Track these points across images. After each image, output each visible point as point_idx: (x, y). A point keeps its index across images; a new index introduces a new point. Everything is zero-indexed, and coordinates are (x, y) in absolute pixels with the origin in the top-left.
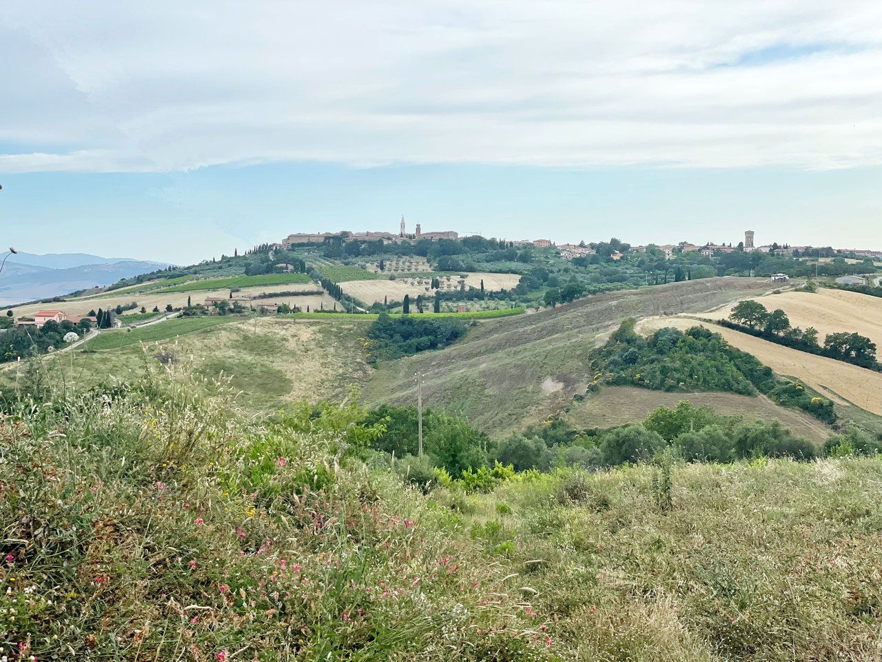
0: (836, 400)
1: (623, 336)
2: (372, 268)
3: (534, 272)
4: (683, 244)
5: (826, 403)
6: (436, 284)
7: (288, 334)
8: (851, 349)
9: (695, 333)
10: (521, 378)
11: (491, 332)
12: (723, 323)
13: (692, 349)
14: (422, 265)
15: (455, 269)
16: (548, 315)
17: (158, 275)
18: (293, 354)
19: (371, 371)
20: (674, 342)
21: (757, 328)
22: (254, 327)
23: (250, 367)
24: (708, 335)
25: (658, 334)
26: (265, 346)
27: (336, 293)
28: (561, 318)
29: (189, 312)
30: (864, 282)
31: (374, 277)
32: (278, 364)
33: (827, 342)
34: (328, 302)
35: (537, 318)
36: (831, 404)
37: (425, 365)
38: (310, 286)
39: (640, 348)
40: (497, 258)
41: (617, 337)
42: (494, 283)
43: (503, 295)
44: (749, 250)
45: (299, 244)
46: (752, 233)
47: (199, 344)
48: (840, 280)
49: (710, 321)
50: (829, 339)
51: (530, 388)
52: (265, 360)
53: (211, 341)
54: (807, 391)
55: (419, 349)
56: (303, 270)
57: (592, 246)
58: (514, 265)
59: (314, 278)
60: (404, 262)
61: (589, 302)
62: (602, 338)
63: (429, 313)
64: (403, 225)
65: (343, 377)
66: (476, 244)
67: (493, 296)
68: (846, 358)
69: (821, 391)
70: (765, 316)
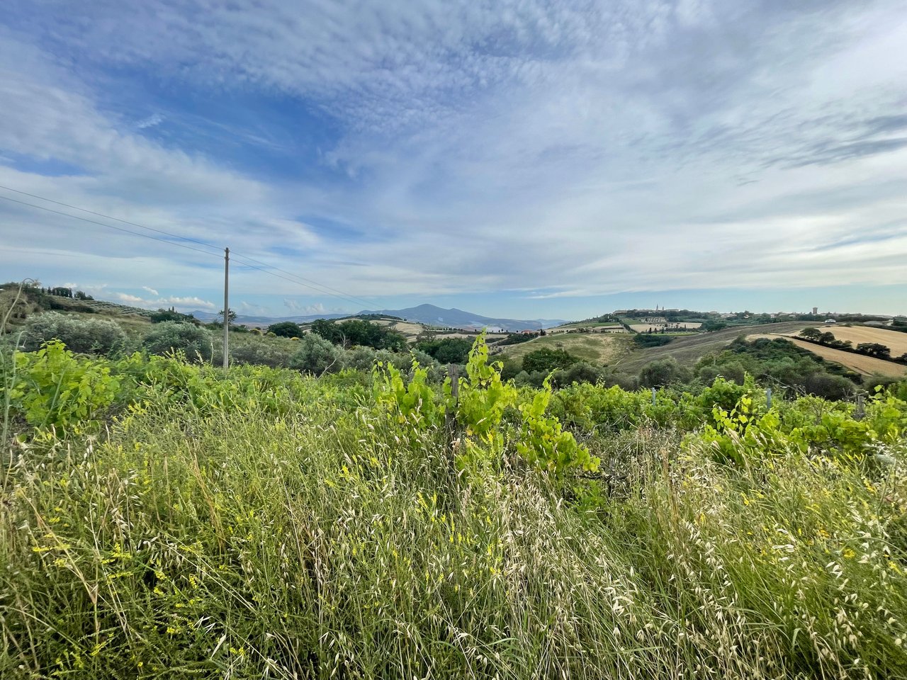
0: (863, 374)
1: (740, 342)
2: (643, 321)
3: (708, 322)
4: (780, 313)
5: (856, 374)
6: (666, 326)
7: (603, 339)
8: (873, 351)
9: (778, 341)
10: (689, 356)
11: (683, 341)
12: (795, 338)
13: (776, 347)
14: (663, 320)
15: (676, 321)
16: (709, 335)
17: (570, 323)
18: (603, 345)
19: (631, 352)
20: (766, 344)
21: (815, 340)
22: (591, 337)
23: (587, 349)
24: (786, 342)
25: (757, 341)
26: (595, 343)
27: (627, 327)
28: (713, 336)
29: (571, 332)
30: (881, 324)
31: (644, 323)
32: (597, 349)
33: (858, 347)
34: (626, 331)
35: (704, 336)
36: (860, 375)
37: (653, 351)
38: (620, 326)
39: (747, 346)
40: (693, 317)
41: (736, 342)
42: (689, 326)
43: (694, 330)
44: (814, 315)
45: (618, 314)
46: (817, 308)
47: (571, 341)
48: (865, 323)
49: (788, 337)
50: (859, 346)
51: (692, 360)
52: (592, 347)
53: (576, 340)
54: (844, 368)
55: (652, 346)
56: (618, 321)
57: (736, 314)
58: (699, 320)
59: (621, 323)
60: (656, 319)
61: (728, 330)
62: (729, 342)
63: (658, 334)
64: (657, 307)
65: (620, 354)
66: (685, 313)
67: (689, 330)
68: (871, 354)
69: (853, 368)
70: (820, 335)
